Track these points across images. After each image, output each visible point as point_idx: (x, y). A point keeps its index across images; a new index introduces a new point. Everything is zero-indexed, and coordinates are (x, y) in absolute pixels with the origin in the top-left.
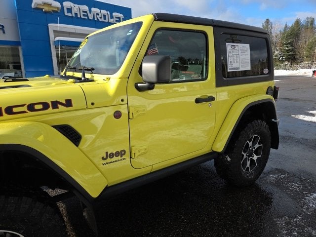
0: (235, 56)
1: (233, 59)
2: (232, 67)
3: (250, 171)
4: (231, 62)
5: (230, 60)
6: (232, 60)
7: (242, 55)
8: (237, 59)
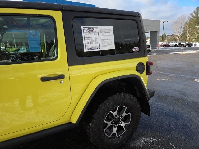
0: (94, 37)
1: (91, 41)
2: (90, 48)
3: (117, 136)
4: (88, 43)
5: (86, 42)
6: (89, 41)
7: (103, 36)
8: (96, 40)
